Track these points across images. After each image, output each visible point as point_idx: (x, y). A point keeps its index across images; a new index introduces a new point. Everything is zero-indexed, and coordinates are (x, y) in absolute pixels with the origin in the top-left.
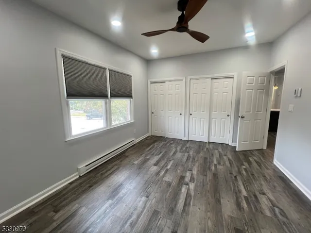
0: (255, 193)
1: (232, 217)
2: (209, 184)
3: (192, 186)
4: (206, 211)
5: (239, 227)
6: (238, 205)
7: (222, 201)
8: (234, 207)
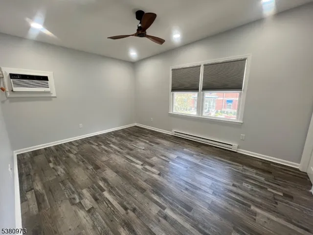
0: (98, 203)
1: (105, 171)
2: (134, 177)
3: (139, 167)
4: (117, 164)
5: (99, 170)
6: (105, 180)
7: (115, 174)
8: (107, 177)
